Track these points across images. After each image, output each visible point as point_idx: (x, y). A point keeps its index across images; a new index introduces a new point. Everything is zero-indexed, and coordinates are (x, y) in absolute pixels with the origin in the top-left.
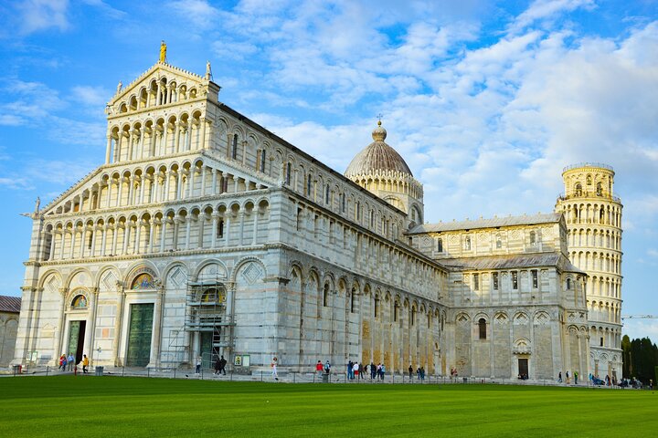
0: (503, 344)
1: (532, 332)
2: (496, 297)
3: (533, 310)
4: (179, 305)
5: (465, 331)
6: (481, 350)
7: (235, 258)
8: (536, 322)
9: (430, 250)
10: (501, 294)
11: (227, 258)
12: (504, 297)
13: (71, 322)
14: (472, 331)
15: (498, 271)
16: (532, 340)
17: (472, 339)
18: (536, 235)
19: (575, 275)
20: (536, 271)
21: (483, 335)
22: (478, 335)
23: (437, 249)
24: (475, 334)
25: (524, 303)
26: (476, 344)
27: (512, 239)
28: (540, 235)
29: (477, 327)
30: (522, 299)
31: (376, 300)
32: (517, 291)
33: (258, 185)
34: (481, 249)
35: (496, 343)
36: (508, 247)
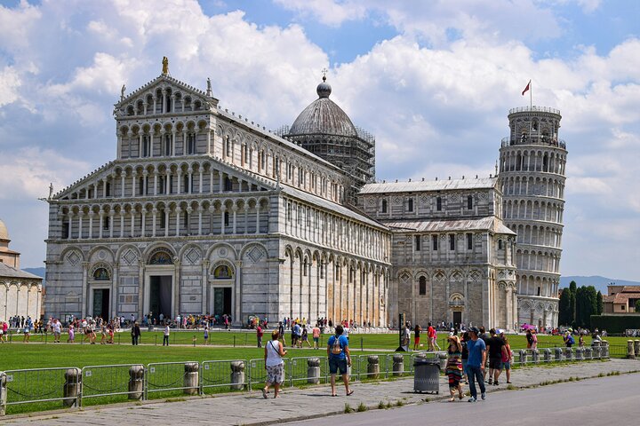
0: (441, 299)
1: (466, 287)
2: (435, 257)
3: (467, 269)
4: (195, 277)
5: (407, 287)
6: (421, 305)
7: (242, 243)
8: (470, 280)
9: (374, 210)
10: (440, 254)
11: (235, 243)
12: (442, 257)
13: (95, 290)
14: (413, 287)
15: (438, 234)
16: (466, 295)
17: (413, 294)
18: (473, 199)
19: (506, 237)
20: (471, 234)
21: (423, 291)
22: (418, 291)
23: (381, 210)
24: (415, 290)
25: (460, 262)
26: (417, 299)
27: (451, 202)
28: (477, 199)
29: (418, 284)
30: (458, 259)
31: (337, 266)
32: (453, 251)
33: (259, 188)
34: (423, 211)
35: (435, 298)
36: (448, 209)
